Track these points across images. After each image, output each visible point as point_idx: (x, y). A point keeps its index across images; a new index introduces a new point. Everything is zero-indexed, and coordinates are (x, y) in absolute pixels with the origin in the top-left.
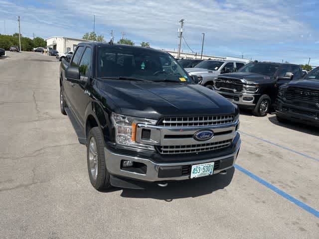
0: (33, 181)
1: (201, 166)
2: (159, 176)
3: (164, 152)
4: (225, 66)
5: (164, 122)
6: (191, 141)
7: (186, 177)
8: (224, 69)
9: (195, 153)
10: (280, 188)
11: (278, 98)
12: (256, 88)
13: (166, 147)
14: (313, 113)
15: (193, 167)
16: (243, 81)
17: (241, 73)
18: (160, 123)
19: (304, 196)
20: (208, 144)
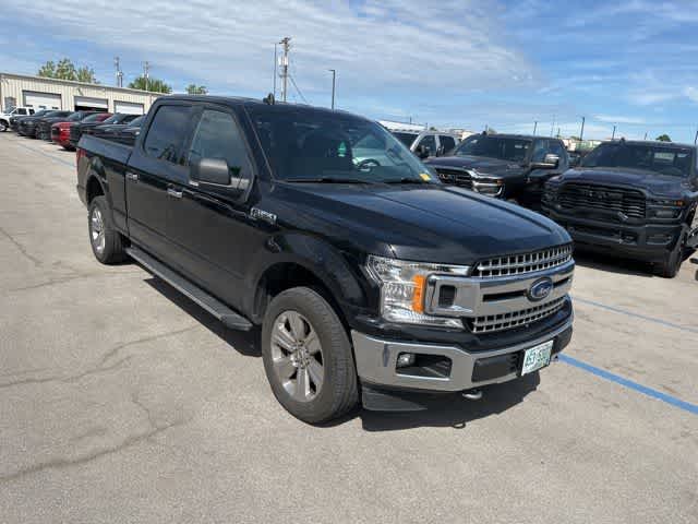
0: (153, 424)
1: (536, 350)
2: (473, 380)
3: (479, 329)
4: (421, 143)
5: (481, 268)
6: (522, 303)
7: (512, 376)
8: (418, 149)
9: (524, 326)
10: (624, 376)
11: (544, 204)
12: (499, 188)
13: (481, 319)
14: (611, 232)
15: (528, 353)
16: (472, 173)
17: (454, 158)
18: (474, 273)
19: (668, 386)
20: (546, 305)
